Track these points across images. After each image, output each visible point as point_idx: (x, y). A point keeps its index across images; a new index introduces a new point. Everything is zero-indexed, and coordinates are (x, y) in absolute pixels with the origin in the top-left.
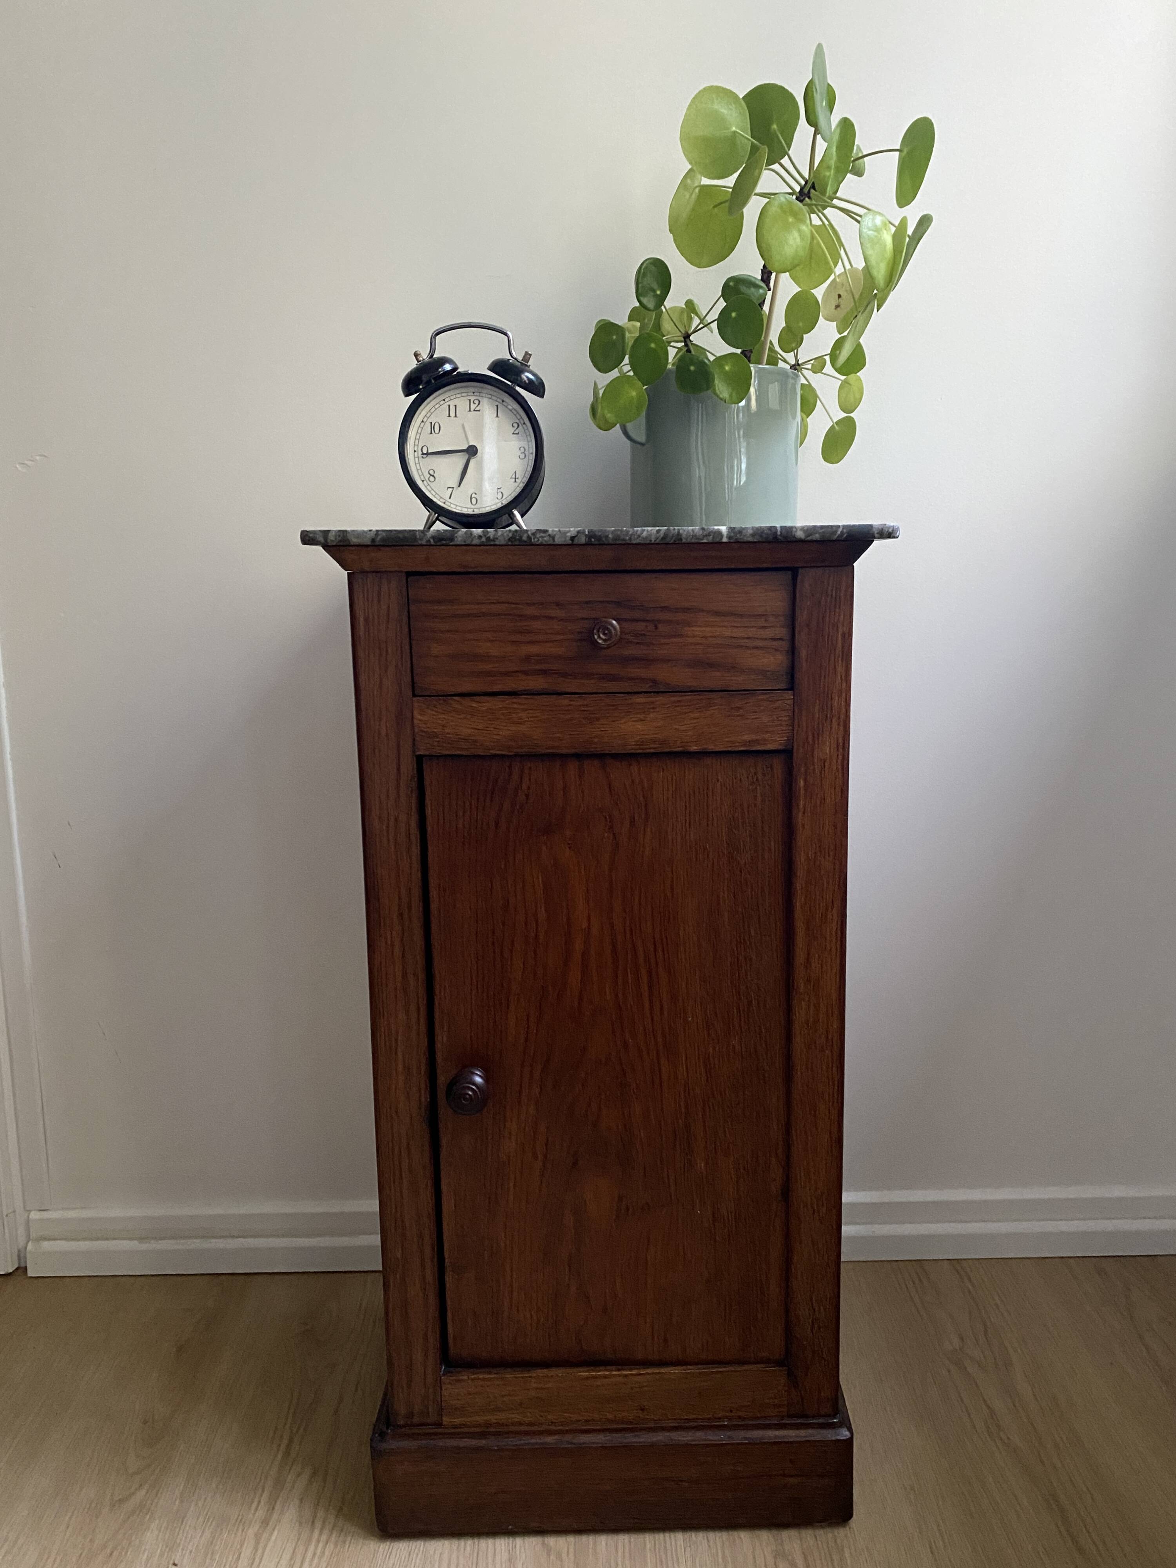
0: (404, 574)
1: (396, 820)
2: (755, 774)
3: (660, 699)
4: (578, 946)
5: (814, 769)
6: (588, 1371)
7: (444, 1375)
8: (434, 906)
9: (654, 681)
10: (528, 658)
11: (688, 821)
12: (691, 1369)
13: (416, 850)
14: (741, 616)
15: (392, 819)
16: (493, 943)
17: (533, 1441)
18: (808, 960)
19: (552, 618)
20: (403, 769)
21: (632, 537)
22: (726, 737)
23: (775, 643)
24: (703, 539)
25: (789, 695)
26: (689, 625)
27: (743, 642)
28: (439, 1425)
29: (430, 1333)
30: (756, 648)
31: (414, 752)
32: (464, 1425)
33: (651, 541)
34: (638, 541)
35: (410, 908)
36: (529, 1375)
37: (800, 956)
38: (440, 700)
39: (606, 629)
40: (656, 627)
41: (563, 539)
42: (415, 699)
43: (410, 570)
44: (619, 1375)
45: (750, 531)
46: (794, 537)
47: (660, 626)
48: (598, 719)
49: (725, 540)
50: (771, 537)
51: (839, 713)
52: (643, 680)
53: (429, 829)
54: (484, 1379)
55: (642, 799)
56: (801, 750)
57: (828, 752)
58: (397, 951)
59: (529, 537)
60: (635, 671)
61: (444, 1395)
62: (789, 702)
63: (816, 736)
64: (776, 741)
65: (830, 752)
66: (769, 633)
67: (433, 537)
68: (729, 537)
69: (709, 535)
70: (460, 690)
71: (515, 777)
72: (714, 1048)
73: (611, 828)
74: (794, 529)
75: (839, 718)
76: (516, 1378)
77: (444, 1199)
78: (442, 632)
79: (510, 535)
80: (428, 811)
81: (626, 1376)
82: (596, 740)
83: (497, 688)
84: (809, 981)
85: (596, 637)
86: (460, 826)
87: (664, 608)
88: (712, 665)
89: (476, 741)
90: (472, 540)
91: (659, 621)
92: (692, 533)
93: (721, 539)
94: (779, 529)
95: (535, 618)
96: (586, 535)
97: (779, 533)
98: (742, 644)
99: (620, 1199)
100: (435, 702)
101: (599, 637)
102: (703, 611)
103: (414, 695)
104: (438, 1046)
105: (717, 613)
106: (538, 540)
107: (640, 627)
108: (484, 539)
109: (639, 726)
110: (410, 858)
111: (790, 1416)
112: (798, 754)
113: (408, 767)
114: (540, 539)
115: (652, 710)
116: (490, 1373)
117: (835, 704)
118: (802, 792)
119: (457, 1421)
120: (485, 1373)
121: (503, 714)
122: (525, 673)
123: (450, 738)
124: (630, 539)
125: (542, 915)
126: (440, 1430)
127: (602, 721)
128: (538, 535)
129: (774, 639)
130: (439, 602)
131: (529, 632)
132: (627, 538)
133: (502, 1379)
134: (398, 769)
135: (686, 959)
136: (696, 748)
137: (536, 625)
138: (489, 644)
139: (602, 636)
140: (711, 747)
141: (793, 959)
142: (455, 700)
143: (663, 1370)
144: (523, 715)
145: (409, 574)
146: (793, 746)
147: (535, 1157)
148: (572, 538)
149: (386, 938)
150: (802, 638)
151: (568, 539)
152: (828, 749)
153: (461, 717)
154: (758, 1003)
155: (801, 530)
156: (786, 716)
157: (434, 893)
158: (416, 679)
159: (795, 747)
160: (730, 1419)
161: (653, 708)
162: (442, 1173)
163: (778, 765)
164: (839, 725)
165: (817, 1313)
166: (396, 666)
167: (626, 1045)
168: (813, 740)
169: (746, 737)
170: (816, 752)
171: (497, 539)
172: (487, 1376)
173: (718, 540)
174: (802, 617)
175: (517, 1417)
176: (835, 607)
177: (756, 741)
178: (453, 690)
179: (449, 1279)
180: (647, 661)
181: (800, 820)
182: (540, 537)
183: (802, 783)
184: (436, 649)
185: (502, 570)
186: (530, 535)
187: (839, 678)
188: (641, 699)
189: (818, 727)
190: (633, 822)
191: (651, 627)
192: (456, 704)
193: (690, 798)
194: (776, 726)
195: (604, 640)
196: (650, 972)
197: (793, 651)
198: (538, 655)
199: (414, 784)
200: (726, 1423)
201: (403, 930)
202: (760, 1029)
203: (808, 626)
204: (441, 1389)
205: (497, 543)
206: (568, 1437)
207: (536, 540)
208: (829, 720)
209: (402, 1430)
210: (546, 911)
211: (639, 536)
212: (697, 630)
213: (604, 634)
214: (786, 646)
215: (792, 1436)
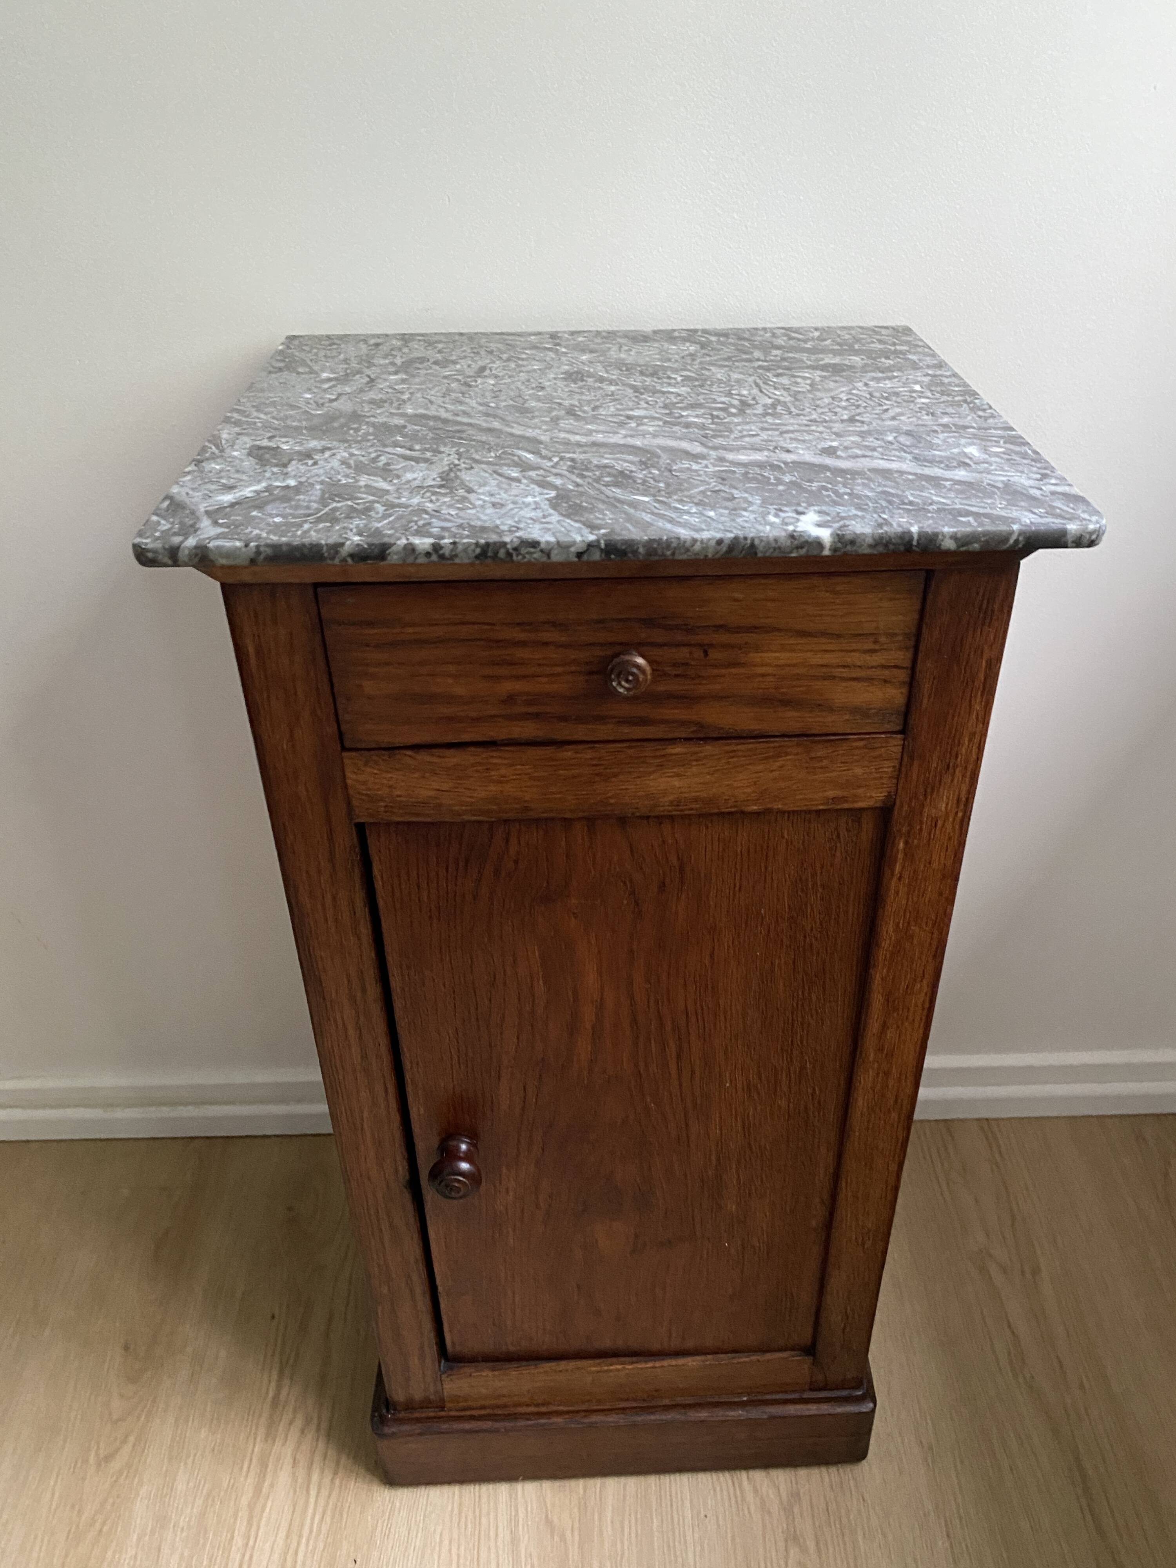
0: (309, 587)
1: (334, 897)
2: (836, 829)
3: (708, 749)
4: (588, 1016)
5: (921, 829)
6: (599, 1365)
7: (443, 1376)
9: (701, 726)
10: (510, 699)
11: (738, 885)
13: (365, 930)
14: (839, 636)
15: (329, 897)
16: (477, 1020)
17: (542, 1421)
18: (882, 1030)
19: (546, 644)
20: (339, 838)
21: (677, 552)
22: (801, 794)
23: (886, 672)
24: (791, 552)
25: (898, 740)
26: (757, 649)
27: (837, 672)
28: (442, 1408)
30: (857, 679)
31: (351, 819)
32: (469, 1408)
33: (706, 556)
34: (685, 557)
36: (536, 1370)
37: (873, 1026)
38: (384, 755)
39: (629, 674)
40: (706, 653)
41: (564, 557)
42: (345, 754)
43: (319, 581)
45: (869, 540)
46: (939, 547)
47: (710, 651)
48: (615, 776)
49: (826, 552)
50: (902, 548)
51: (967, 761)
52: (683, 723)
53: (382, 906)
55: (676, 862)
56: (906, 808)
57: (943, 809)
58: (352, 1034)
59: (509, 554)
60: (674, 713)
61: (446, 1388)
62: (894, 749)
63: (929, 790)
64: (871, 797)
65: (946, 808)
66: (878, 659)
67: (352, 555)
68: (834, 550)
69: (801, 547)
70: (412, 741)
71: (499, 840)
72: (755, 1107)
73: (632, 894)
74: (940, 537)
75: (966, 766)
78: (378, 665)
79: (478, 551)
80: (379, 885)
82: (612, 801)
83: (466, 737)
84: (881, 1050)
85: (614, 684)
86: (424, 897)
87: (719, 628)
88: (787, 703)
89: (440, 805)
90: (416, 558)
91: (711, 645)
93: (822, 551)
94: (916, 537)
95: (522, 644)
96: (602, 550)
97: (915, 543)
98: (837, 674)
99: (636, 1236)
100: (374, 758)
101: (620, 685)
102: (779, 630)
103: (344, 749)
104: (414, 1114)
105: (803, 634)
106: (524, 557)
107: (683, 653)
108: (434, 557)
109: (676, 782)
110: (359, 939)
111: (812, 1390)
112: (901, 812)
113: (345, 839)
114: (527, 556)
115: (695, 763)
117: (964, 750)
118: (900, 855)
119: (463, 1405)
120: (488, 1369)
121: (477, 771)
122: (507, 717)
123: (401, 802)
124: (673, 554)
125: (540, 988)
126: (443, 1414)
127: (621, 777)
128: (523, 551)
129: (883, 667)
130: (370, 624)
131: (513, 663)
132: (669, 553)
133: (507, 1375)
134: (331, 840)
135: (725, 1026)
136: (755, 808)
137: (525, 653)
138: (450, 681)
139: (622, 682)
140: (778, 806)
141: (864, 1030)
142: (406, 754)
144: (507, 772)
145: (319, 586)
146: (895, 804)
147: (537, 1206)
148: (579, 555)
149: (335, 1021)
150: (929, 664)
151: (572, 556)
152: (944, 805)
153: (416, 775)
154: (814, 1067)
155: (951, 537)
156: (889, 767)
158: (344, 727)
159: (898, 803)
160: (748, 1394)
161: (696, 760)
163: (869, 824)
164: (964, 776)
165: (850, 1319)
166: (313, 712)
167: (647, 1110)
168: (925, 795)
169: (831, 794)
170: (926, 810)
171: (456, 556)
173: (815, 553)
175: (524, 1400)
176: (983, 624)
177: (844, 799)
178: (399, 741)
179: (443, 1301)
180: (689, 699)
182: (528, 553)
183: (902, 844)
184: (369, 687)
186: (511, 551)
187: (974, 717)
188: (677, 749)
189: (934, 779)
190: (662, 886)
191: (698, 653)
192: (408, 758)
194: (875, 779)
195: (627, 689)
196: (679, 1040)
197: (912, 684)
198: (526, 694)
199: (356, 853)
200: (745, 1399)
201: (357, 1013)
202: (814, 1089)
203: (938, 650)
204: (442, 1384)
206: (578, 1417)
207: (521, 557)
208: (951, 770)
209: (402, 1415)
210: (545, 984)
211: (688, 550)
212: (768, 656)
213: (627, 681)
214: (903, 675)
215: (813, 1409)
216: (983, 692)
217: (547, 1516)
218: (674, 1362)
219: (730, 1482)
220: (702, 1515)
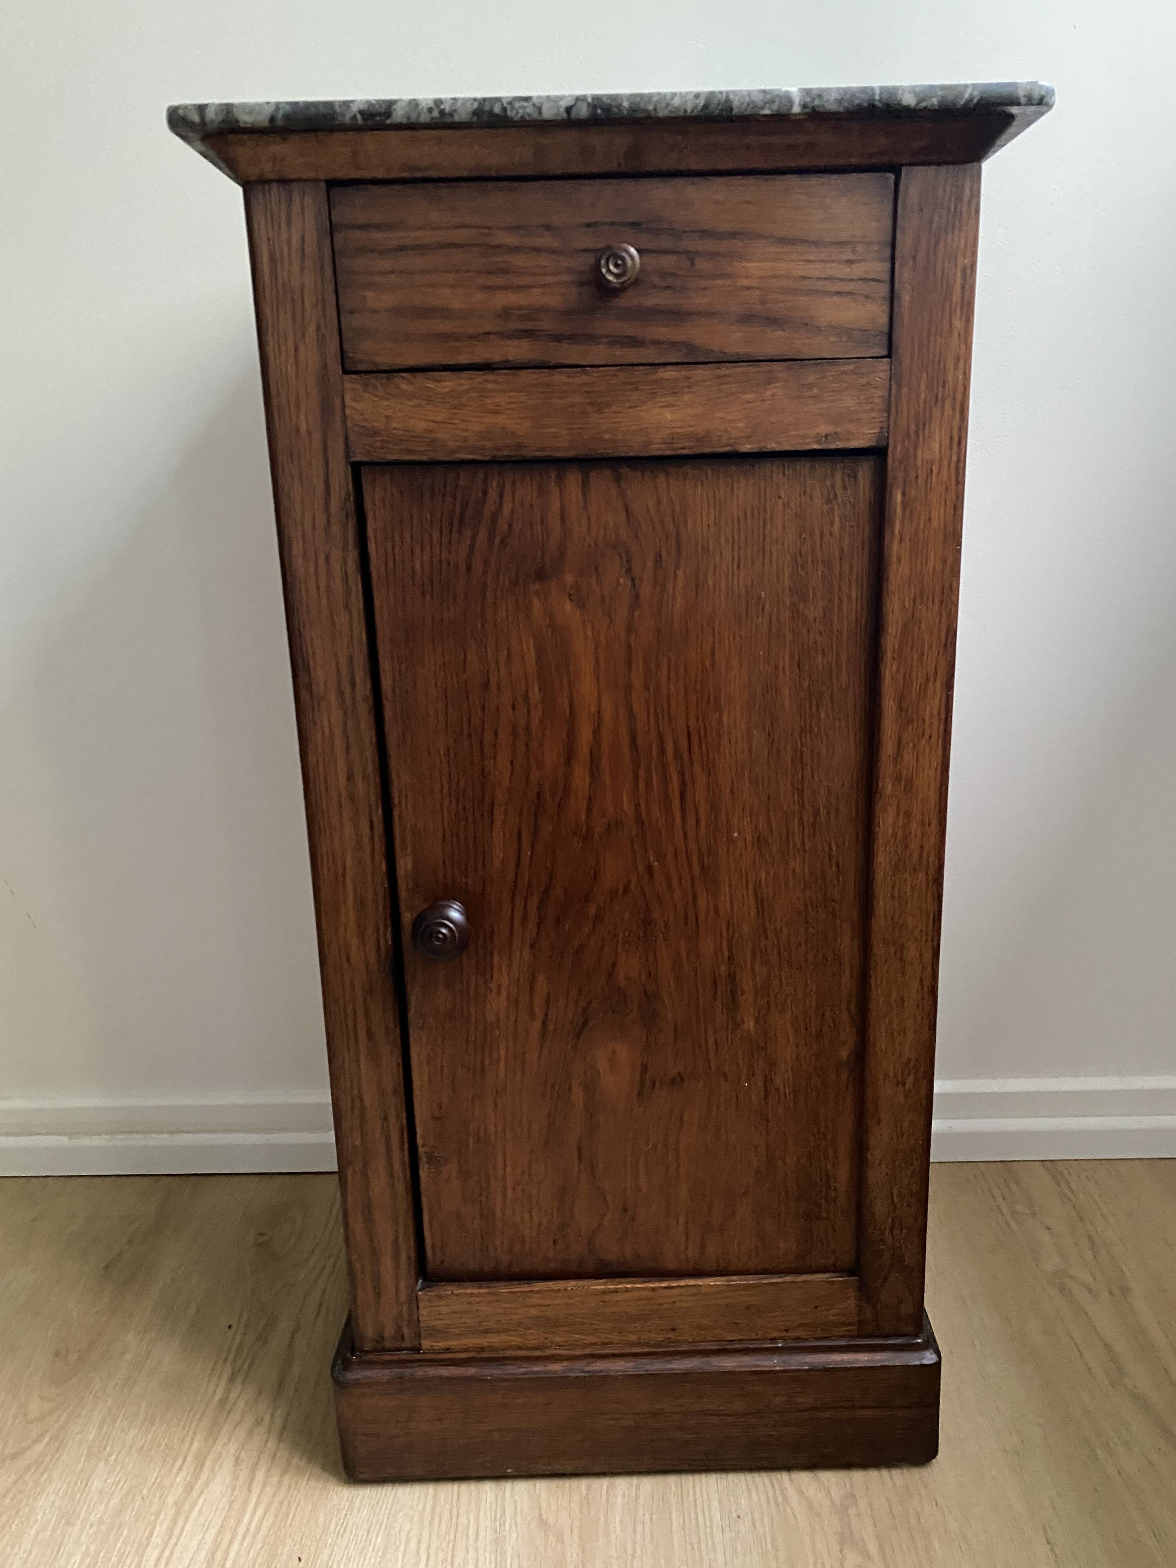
0: (323, 185)
1: (327, 558)
2: (832, 487)
3: (700, 373)
4: (585, 735)
5: (917, 476)
6: (604, 1284)
7: (420, 1290)
8: (386, 683)
9: (690, 347)
10: (505, 314)
11: (736, 559)
12: (736, 1280)
13: (358, 604)
14: (819, 244)
15: (322, 558)
16: (469, 736)
17: (536, 1369)
18: (898, 753)
19: (538, 249)
20: (335, 484)
21: (658, 106)
22: (793, 430)
23: (866, 286)
24: (765, 107)
25: (884, 364)
26: (741, 257)
27: (820, 286)
28: (417, 1350)
29: (401, 1239)
30: (839, 293)
31: (347, 456)
32: (448, 1350)
33: (685, 113)
34: (668, 113)
35: (353, 686)
36: (530, 1289)
37: (888, 747)
38: (382, 378)
39: (618, 258)
40: (692, 263)
41: (555, 111)
42: (346, 377)
43: (332, 176)
44: (644, 1289)
45: (835, 95)
46: (900, 107)
47: (697, 260)
48: (608, 405)
49: (796, 109)
51: (955, 391)
52: (673, 344)
53: (374, 576)
54: (471, 1294)
55: (671, 527)
56: (899, 448)
57: (937, 450)
58: (339, 744)
60: (663, 332)
61: (423, 1315)
62: (881, 375)
63: (921, 427)
64: (863, 435)
65: (940, 451)
66: (858, 270)
67: (361, 112)
68: (803, 105)
69: (772, 101)
70: (412, 362)
71: (493, 493)
72: (768, 873)
73: (629, 571)
74: (901, 92)
75: (954, 398)
76: (513, 1292)
77: (415, 1074)
78: (381, 273)
79: (476, 105)
80: (372, 547)
81: (654, 1289)
82: (607, 436)
83: (463, 359)
84: (898, 779)
85: (604, 270)
86: (418, 566)
87: (704, 233)
88: (772, 321)
89: (434, 440)
90: (416, 115)
91: (698, 253)
92: (747, 99)
93: (791, 108)
94: (877, 92)
95: (516, 249)
96: (589, 104)
97: (877, 98)
98: (819, 288)
99: (645, 1068)
100: (374, 382)
101: (609, 271)
102: (760, 236)
103: (345, 372)
104: (401, 873)
105: (783, 240)
106: (518, 113)
107: (669, 262)
108: (436, 114)
109: (669, 414)
111: (860, 1336)
112: (895, 453)
113: (340, 480)
114: (521, 111)
115: (686, 390)
116: (480, 1288)
117: (950, 378)
118: (899, 510)
119: (442, 1345)
120: (473, 1287)
121: (473, 398)
122: (502, 335)
123: (397, 436)
124: (655, 109)
125: (535, 694)
126: (418, 1356)
127: (614, 407)
128: (517, 105)
129: (863, 278)
130: (377, 227)
131: (506, 272)
133: (495, 1294)
134: (327, 485)
135: (730, 753)
136: (749, 446)
137: (519, 261)
138: (448, 291)
139: (612, 267)
140: (772, 446)
141: (879, 753)
142: (404, 378)
143: (700, 1282)
144: (500, 399)
145: (332, 184)
146: (888, 444)
147: (532, 1014)
148: (569, 109)
149: (323, 726)
150: (904, 274)
151: (562, 110)
152: (937, 446)
153: (414, 403)
155: (911, 93)
156: (878, 397)
157: (385, 666)
158: (346, 345)
159: (891, 444)
160: (784, 1339)
161: (689, 387)
162: (411, 1039)
163: (865, 471)
164: (953, 409)
165: (898, 1210)
166: (318, 328)
167: (649, 869)
168: (917, 433)
169: (821, 430)
170: (919, 452)
171: (455, 111)
172: (475, 1291)
173: (786, 109)
174: (905, 243)
175: (515, 1340)
176: (954, 226)
177: (835, 436)
178: (398, 362)
179: (424, 1173)
180: (677, 316)
181: (894, 553)
182: (520, 107)
183: (899, 497)
184: (372, 299)
185: (465, 174)
186: (505, 105)
188: (669, 373)
189: (924, 414)
190: (658, 560)
191: (685, 262)
192: (403, 383)
193: (739, 523)
194: (865, 412)
195: (617, 276)
196: (682, 773)
197: (892, 297)
198: (521, 308)
199: (351, 506)
200: (780, 1345)
201: (345, 715)
202: (830, 846)
203: (914, 258)
204: (418, 1308)
205: (457, 118)
206: (580, 1365)
207: (514, 112)
208: (940, 402)
209: (370, 1357)
210: (540, 690)
211: (668, 104)
212: (752, 267)
213: (616, 266)
214: (883, 290)
215: (863, 1359)
216: (962, 307)
217: (540, 1515)
218: (692, 1282)
219: (769, 1487)
220: (735, 1515)
